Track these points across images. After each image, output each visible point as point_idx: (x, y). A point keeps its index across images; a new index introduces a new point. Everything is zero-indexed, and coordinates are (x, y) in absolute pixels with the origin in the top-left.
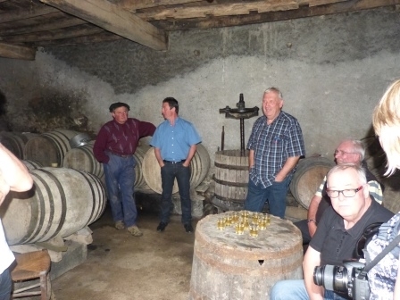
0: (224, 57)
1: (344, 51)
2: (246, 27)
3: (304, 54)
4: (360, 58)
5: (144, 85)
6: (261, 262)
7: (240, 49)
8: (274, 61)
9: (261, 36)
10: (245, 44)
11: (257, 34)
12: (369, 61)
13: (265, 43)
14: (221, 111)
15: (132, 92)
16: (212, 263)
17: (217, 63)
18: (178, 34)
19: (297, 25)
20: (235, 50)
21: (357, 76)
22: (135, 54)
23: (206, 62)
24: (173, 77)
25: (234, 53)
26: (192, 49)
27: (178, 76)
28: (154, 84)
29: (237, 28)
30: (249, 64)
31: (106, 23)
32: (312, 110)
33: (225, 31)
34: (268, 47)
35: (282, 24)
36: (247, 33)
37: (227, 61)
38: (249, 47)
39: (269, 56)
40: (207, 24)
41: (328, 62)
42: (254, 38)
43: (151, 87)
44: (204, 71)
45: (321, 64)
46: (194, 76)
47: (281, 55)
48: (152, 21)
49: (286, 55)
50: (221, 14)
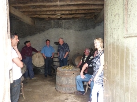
0: (52, 28)
1: (83, 28)
2: (58, 21)
3: (73, 28)
4: (87, 30)
5: (27, 36)
6: (73, 73)
7: (57, 26)
8: (66, 30)
9: (62, 23)
10: (58, 25)
11: (61, 22)
12: (88, 31)
13: (63, 25)
14: (54, 43)
15: (23, 38)
16: (63, 76)
17: (50, 30)
18: (38, 21)
19: (71, 21)
20: (55, 26)
21: (86, 34)
22: (24, 26)
23: (47, 29)
24: (37, 33)
25: (55, 27)
26: (43, 26)
27: (39, 33)
28: (31, 35)
29: (55, 21)
30: (59, 30)
31: (20, 18)
32: (76, 42)
33: (52, 21)
34: (64, 26)
35: (68, 20)
36: (58, 22)
37: (53, 29)
38: (59, 26)
39: (64, 29)
40: (47, 19)
41: (79, 30)
42: (60, 24)
43: (30, 36)
44: (46, 32)
45: (78, 31)
46: (44, 33)
47: (68, 28)
48: (32, 18)
49: (69, 28)
50: (53, 17)
